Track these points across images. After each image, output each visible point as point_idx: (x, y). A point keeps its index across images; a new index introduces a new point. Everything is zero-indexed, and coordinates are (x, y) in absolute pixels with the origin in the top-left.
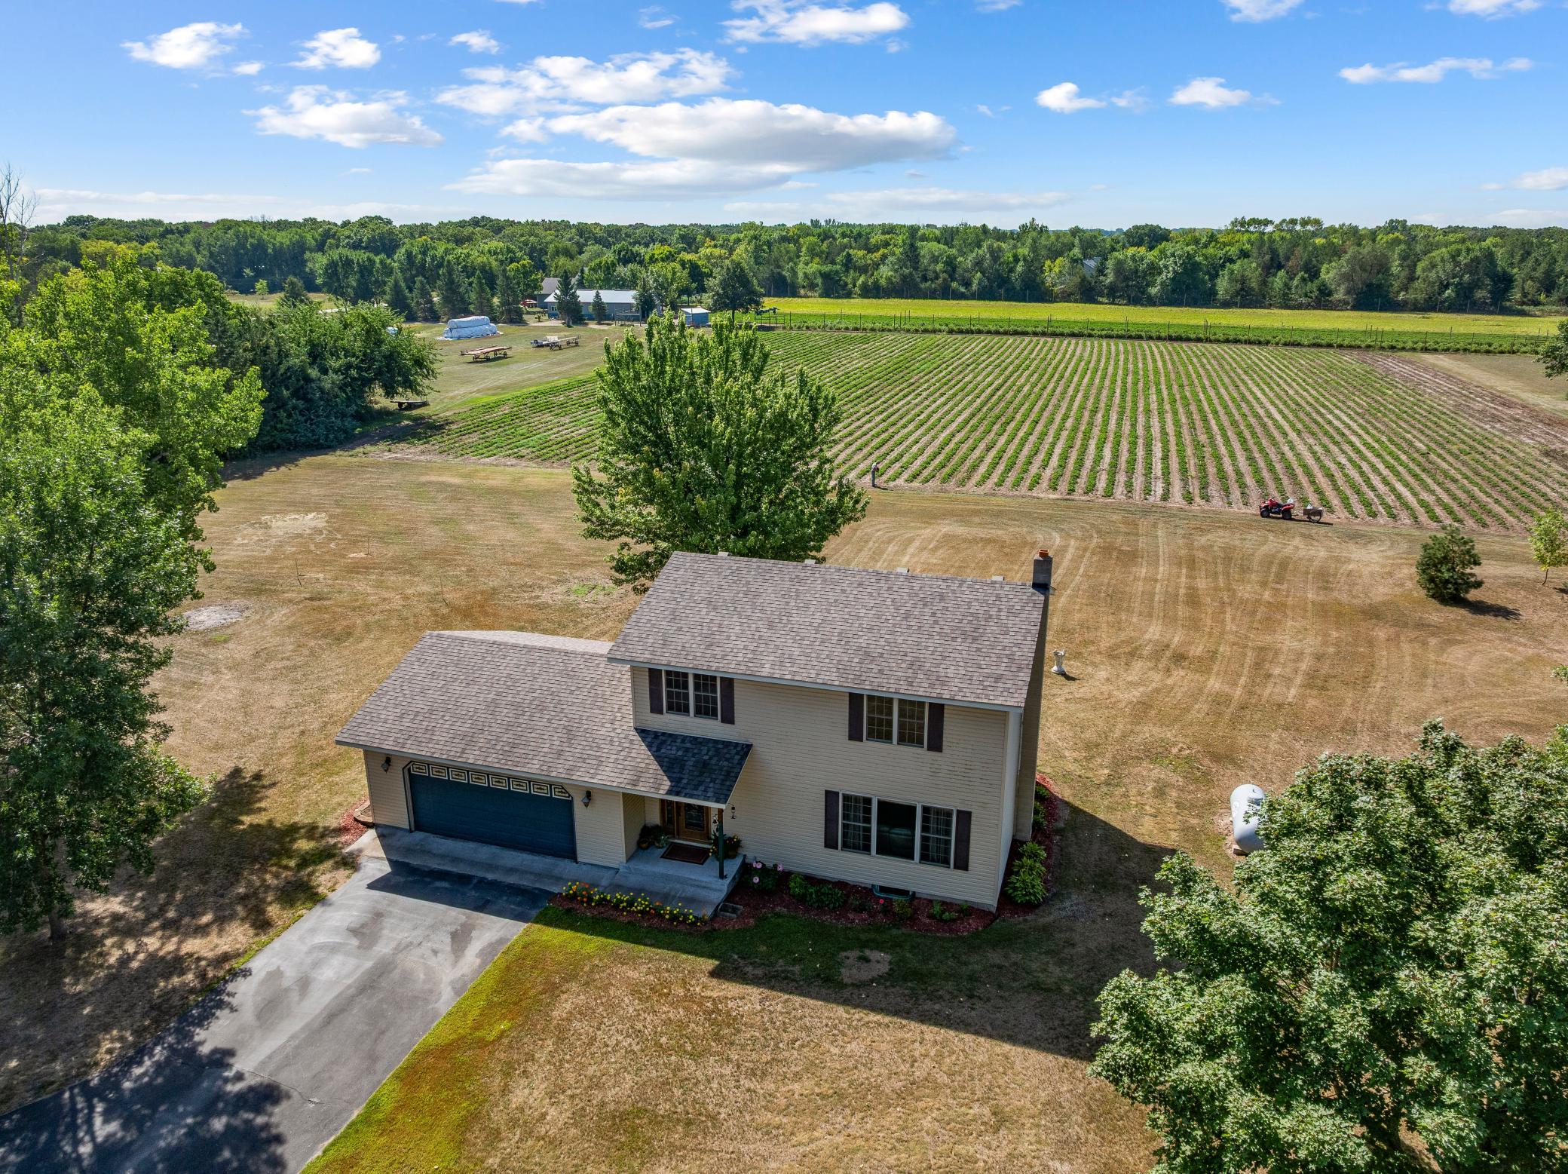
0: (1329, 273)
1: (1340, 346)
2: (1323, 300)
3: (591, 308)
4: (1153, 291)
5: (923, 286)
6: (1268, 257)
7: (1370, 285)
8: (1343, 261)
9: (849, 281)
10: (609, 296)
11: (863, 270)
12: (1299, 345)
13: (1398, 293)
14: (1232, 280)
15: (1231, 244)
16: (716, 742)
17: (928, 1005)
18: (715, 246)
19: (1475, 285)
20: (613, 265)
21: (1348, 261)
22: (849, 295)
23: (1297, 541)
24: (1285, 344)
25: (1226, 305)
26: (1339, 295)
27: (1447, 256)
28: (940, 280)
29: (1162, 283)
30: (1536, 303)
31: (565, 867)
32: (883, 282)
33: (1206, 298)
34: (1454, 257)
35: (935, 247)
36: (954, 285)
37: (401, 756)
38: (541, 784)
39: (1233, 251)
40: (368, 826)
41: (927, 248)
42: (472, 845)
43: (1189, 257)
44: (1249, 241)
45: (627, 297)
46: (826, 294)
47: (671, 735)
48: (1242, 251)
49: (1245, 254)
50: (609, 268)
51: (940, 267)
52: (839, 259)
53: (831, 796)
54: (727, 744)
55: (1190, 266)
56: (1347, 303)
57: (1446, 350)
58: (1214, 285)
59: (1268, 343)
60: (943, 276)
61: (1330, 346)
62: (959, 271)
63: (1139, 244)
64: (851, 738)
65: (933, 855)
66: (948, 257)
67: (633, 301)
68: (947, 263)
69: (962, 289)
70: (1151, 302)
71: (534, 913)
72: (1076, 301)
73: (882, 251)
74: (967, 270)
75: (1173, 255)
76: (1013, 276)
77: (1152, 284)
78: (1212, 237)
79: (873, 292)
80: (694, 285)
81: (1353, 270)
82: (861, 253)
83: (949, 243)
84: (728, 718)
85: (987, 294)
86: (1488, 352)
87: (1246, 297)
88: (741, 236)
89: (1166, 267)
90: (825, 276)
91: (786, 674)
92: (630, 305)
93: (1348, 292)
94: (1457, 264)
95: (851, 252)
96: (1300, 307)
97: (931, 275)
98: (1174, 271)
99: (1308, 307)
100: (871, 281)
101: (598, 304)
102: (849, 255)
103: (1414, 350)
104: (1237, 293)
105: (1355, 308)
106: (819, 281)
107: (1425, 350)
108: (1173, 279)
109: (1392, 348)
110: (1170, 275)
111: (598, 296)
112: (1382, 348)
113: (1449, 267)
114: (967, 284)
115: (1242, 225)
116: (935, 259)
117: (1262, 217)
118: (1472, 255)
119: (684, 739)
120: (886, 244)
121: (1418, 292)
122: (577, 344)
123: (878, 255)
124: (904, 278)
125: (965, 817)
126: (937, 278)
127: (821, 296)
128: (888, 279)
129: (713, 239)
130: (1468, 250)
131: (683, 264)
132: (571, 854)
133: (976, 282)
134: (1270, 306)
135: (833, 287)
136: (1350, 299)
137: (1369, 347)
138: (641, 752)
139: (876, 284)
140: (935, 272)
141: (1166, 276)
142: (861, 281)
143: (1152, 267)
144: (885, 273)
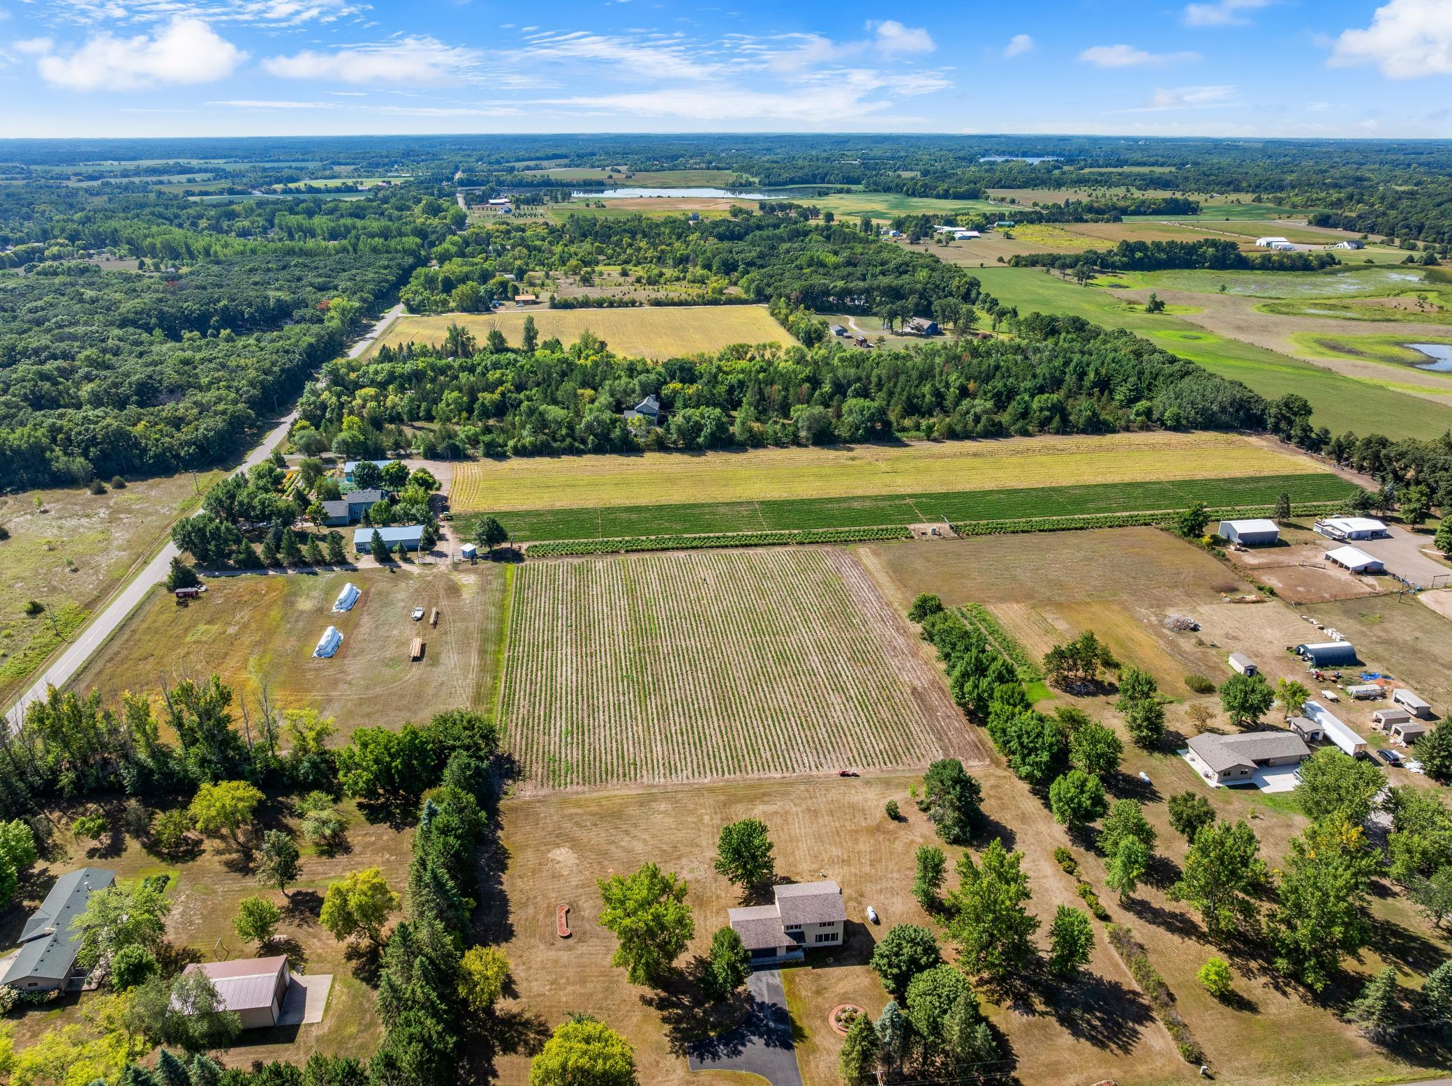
2: (795, 441)
4: (700, 442)
5: (555, 445)
7: (820, 431)
15: (731, 373)
16: (800, 934)
22: (506, 457)
26: (804, 438)
27: (858, 410)
28: (567, 442)
29: (706, 437)
30: (905, 430)
32: (528, 444)
34: (862, 410)
36: (577, 444)
43: (719, 419)
44: (741, 370)
46: (488, 455)
47: (792, 935)
51: (564, 432)
56: (810, 443)
62: (577, 432)
63: (676, 378)
65: (833, 939)
66: (568, 422)
68: (568, 428)
69: (582, 447)
70: (698, 451)
72: (654, 451)
76: (613, 436)
77: (699, 436)
79: (522, 452)
84: (801, 930)
85: (599, 450)
87: (755, 442)
89: (705, 424)
93: (809, 438)
94: (863, 416)
96: (783, 446)
98: (711, 429)
106: (482, 445)
108: (710, 434)
110: (709, 431)
113: (859, 417)
114: (584, 441)
116: (559, 424)
124: (541, 441)
126: (563, 440)
128: (531, 443)
133: (590, 442)
134: (764, 447)
136: (811, 440)
138: (788, 938)
139: (524, 447)
141: (706, 431)
142: (511, 443)
143: (696, 423)
144: (527, 438)
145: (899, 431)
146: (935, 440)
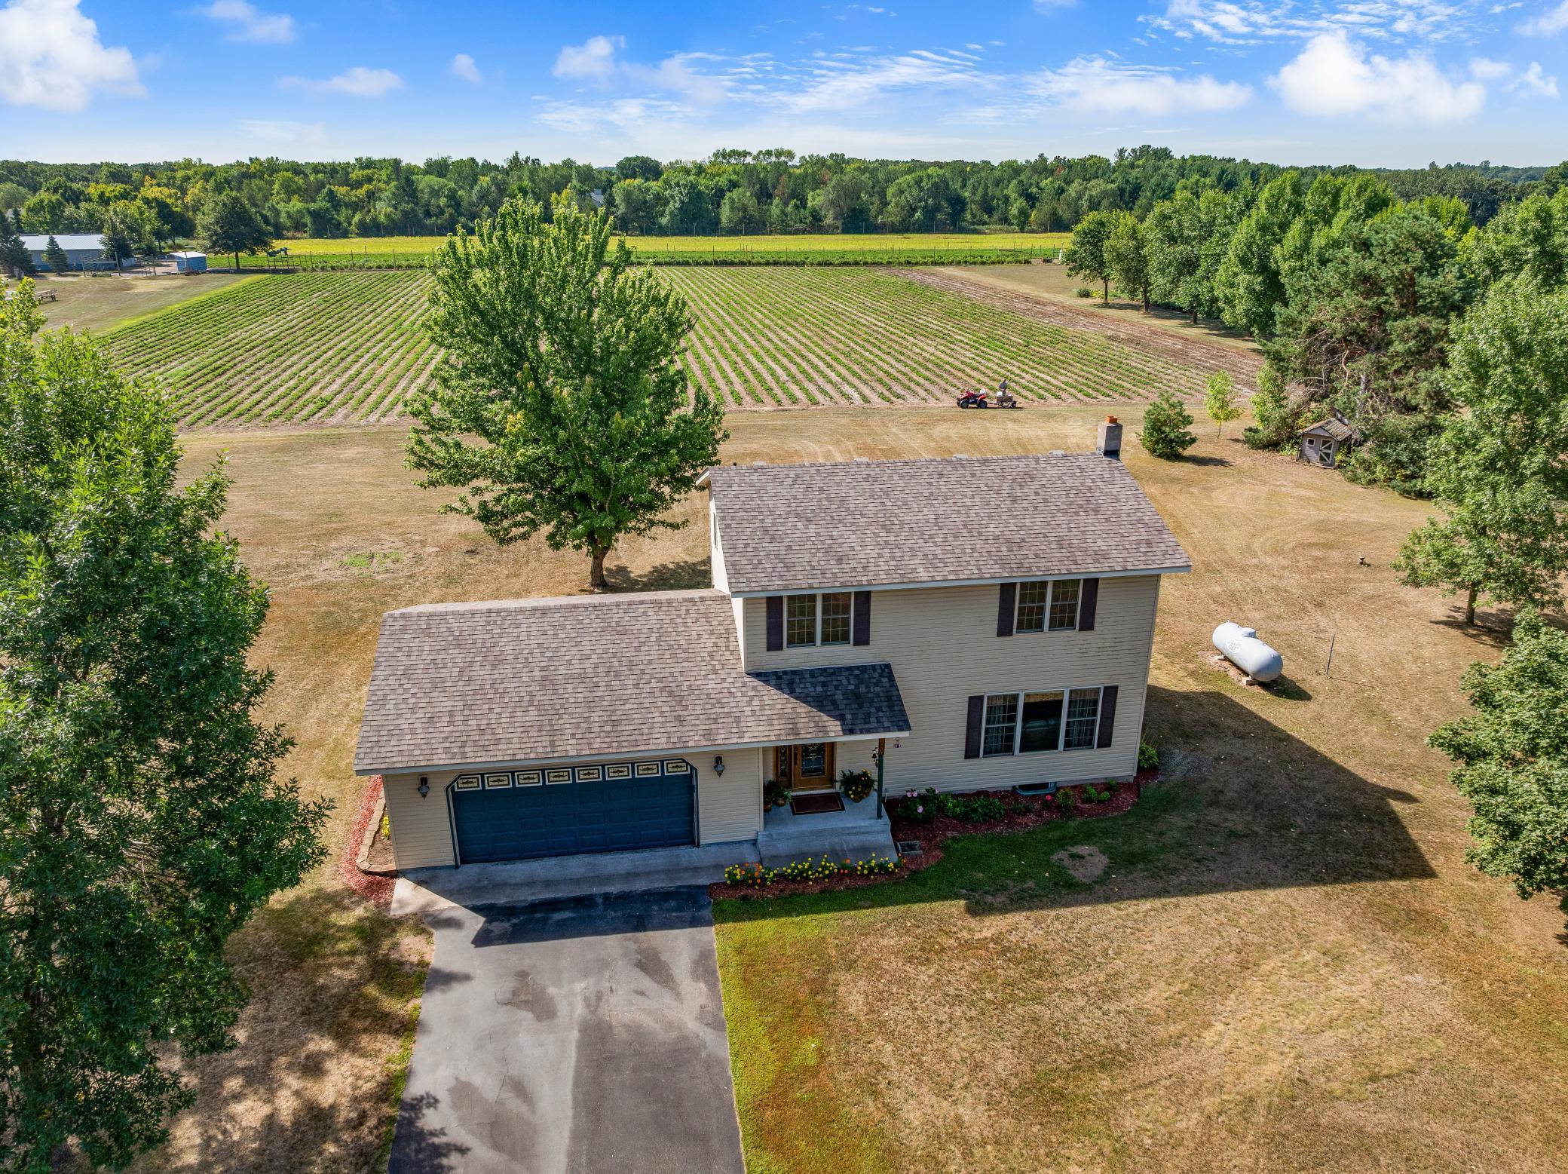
0: (816, 199)
1: (866, 264)
2: (816, 225)
3: (45, 258)
4: (664, 221)
5: (427, 222)
6: (758, 187)
7: (854, 210)
8: (829, 188)
9: (342, 219)
10: (67, 242)
11: (355, 207)
12: (831, 264)
13: (876, 217)
14: (732, 209)
15: (719, 175)
16: (849, 669)
17: (1175, 880)
18: (159, 185)
19: (937, 209)
20: (59, 204)
21: (834, 187)
22: (345, 235)
23: (1010, 425)
24: (820, 264)
25: (733, 232)
26: (829, 220)
27: (912, 183)
28: (446, 216)
29: (671, 213)
30: (985, 223)
31: (686, 854)
32: (382, 218)
33: (712, 228)
34: (919, 182)
35: (433, 180)
36: (463, 220)
37: (441, 771)
38: (648, 762)
39: (722, 181)
40: (394, 875)
41: (425, 182)
42: (552, 862)
43: (691, 186)
44: (735, 172)
45: (93, 242)
46: (318, 234)
47: (794, 672)
48: (730, 181)
49: (733, 185)
50: (55, 208)
51: (443, 201)
52: (321, 196)
53: (975, 702)
54: (863, 669)
55: (695, 195)
56: (837, 228)
57: (951, 263)
58: (718, 214)
59: (804, 264)
60: (449, 211)
61: (857, 264)
62: (464, 204)
63: (634, 176)
64: (1000, 634)
65: (1080, 740)
66: (450, 190)
67: (101, 247)
68: (449, 197)
70: (663, 232)
71: (707, 913)
73: (366, 187)
74: (472, 204)
75: (678, 185)
77: (662, 214)
78: (700, 169)
79: (373, 229)
80: (167, 227)
81: (839, 196)
82: (343, 190)
83: (441, 175)
84: (862, 639)
86: (983, 263)
87: (750, 225)
88: (190, 173)
89: (672, 197)
90: (315, 215)
91: (946, 574)
92: (97, 252)
93: (836, 218)
94: (921, 189)
95: (335, 188)
96: (797, 232)
97: (434, 210)
98: (682, 202)
99: (804, 232)
100: (368, 218)
101: (54, 251)
102: (331, 192)
103: (925, 264)
104: (741, 221)
105: (844, 232)
106: (308, 220)
107: (934, 263)
108: (681, 209)
109: (909, 263)
110: (677, 205)
111: (52, 241)
112: (900, 264)
113: (915, 191)
114: (476, 218)
115: (724, 157)
116: (436, 193)
117: (741, 149)
118: (932, 181)
119: (812, 673)
120: (369, 180)
121: (893, 214)
122: (53, 298)
123: (361, 192)
124: (406, 213)
125: (1111, 692)
126: (442, 213)
127: (312, 237)
128: (388, 216)
129: (153, 176)
130: (928, 176)
131: (147, 201)
132: (690, 838)
134: (771, 233)
135: (325, 226)
136: (839, 223)
137: (889, 263)
138: (774, 698)
139: (374, 220)
140: (438, 206)
141: (674, 206)
142: (356, 219)
143: (658, 197)
144: (382, 209)
145: (974, 223)
146: (1032, 231)
